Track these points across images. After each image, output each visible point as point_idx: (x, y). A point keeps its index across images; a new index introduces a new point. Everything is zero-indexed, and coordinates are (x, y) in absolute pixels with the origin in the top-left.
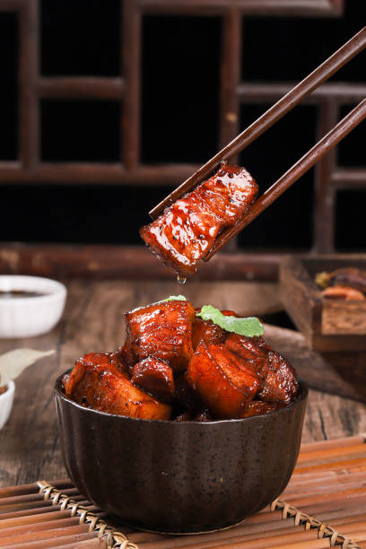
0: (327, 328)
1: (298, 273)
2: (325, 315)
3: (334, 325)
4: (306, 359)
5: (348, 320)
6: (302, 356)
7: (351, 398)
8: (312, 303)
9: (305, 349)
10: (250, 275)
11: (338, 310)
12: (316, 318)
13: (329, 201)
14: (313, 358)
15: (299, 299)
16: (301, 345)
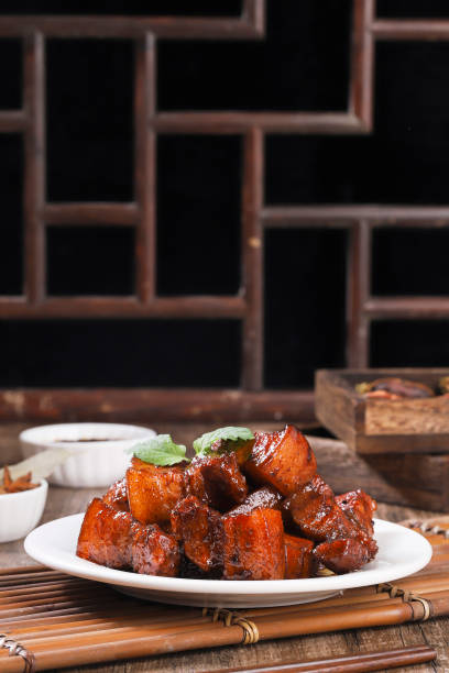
0: (371, 429)
1: (336, 382)
2: (368, 414)
3: (378, 424)
4: (349, 468)
5: (392, 419)
6: (344, 465)
7: (399, 504)
8: (355, 402)
9: (347, 456)
10: (278, 415)
11: (382, 408)
12: (360, 417)
13: (363, 333)
14: (356, 464)
15: (339, 405)
16: (343, 452)
